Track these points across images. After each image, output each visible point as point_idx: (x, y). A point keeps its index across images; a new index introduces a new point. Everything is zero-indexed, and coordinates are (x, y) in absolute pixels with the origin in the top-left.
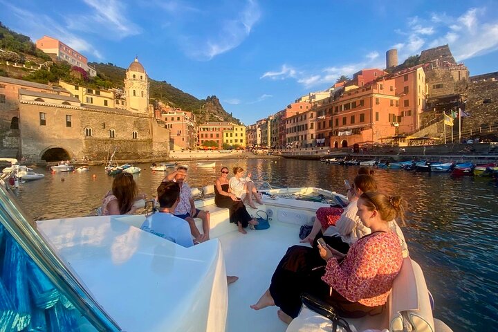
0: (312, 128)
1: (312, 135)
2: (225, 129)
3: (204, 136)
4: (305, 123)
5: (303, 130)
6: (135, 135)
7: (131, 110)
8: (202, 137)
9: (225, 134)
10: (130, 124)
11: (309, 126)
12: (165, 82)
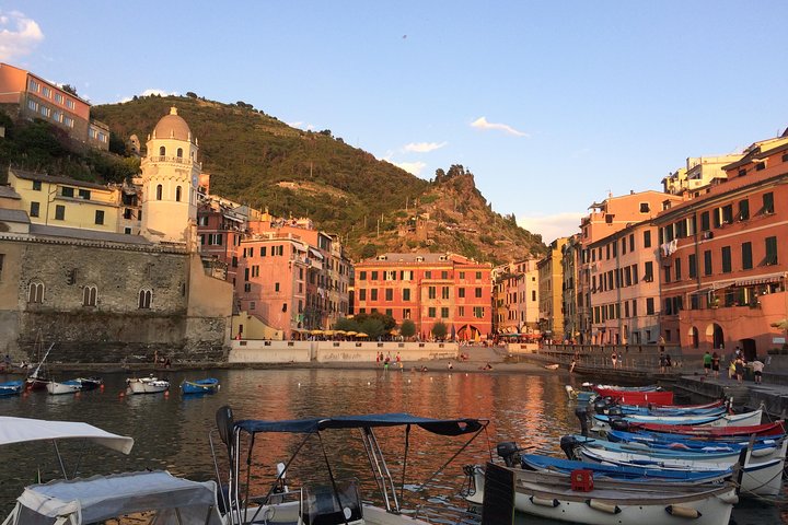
0: (649, 277)
1: (650, 302)
2: (429, 274)
3: (369, 295)
4: (630, 263)
5: (629, 284)
6: (145, 299)
7: (147, 235)
8: (363, 297)
9: (425, 291)
10: (134, 271)
11: (642, 272)
12: (327, 133)
